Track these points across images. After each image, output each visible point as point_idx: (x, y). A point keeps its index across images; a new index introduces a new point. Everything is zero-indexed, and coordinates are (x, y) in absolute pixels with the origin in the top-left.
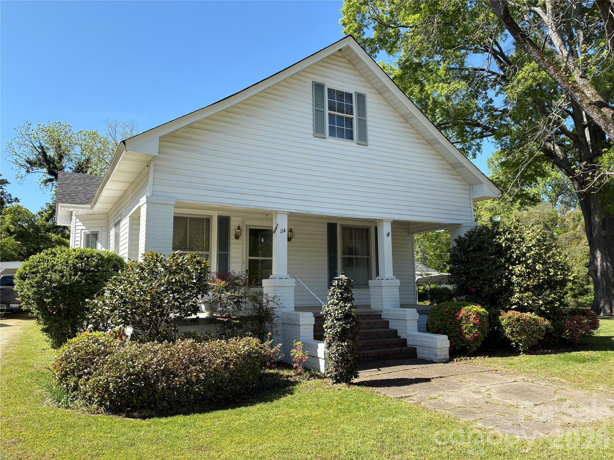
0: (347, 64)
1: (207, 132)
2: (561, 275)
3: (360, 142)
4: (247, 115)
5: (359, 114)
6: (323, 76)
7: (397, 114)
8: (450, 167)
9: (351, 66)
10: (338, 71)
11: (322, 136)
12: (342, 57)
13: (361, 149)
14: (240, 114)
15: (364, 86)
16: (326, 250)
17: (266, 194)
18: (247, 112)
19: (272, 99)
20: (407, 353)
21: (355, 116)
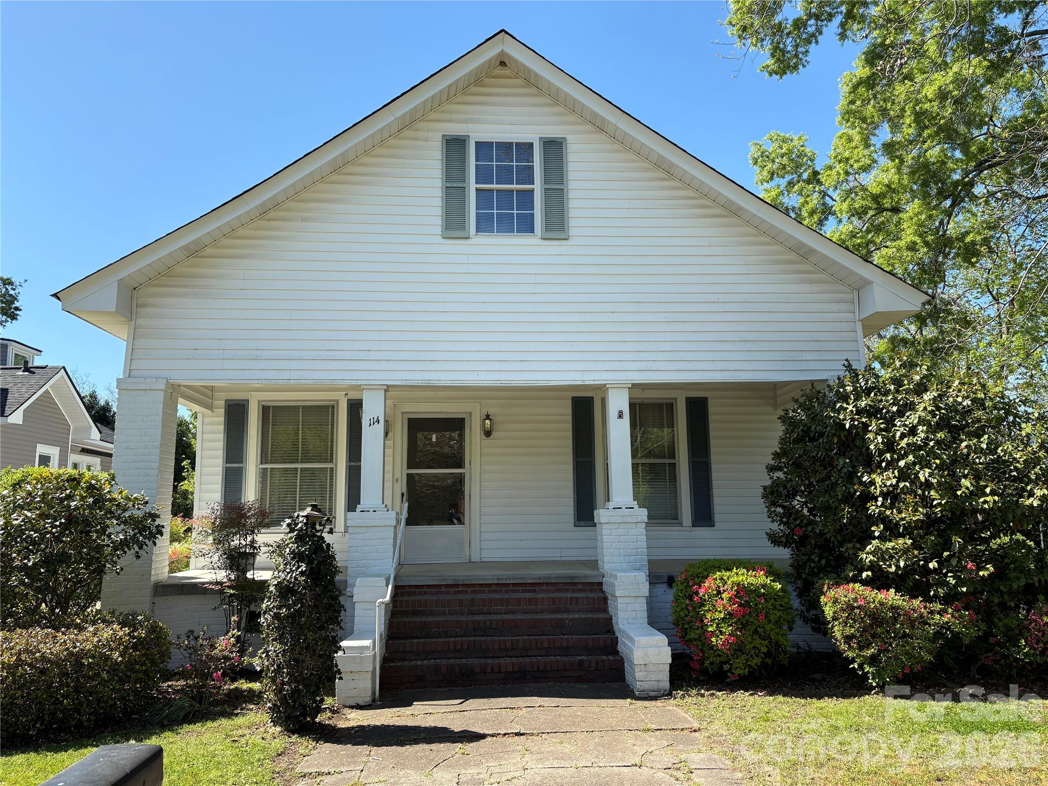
0: (524, 87)
1: (228, 260)
2: (993, 493)
3: (550, 235)
4: (303, 220)
5: (547, 180)
6: (467, 121)
7: (646, 165)
8: (793, 256)
9: (533, 90)
10: (501, 104)
11: (462, 234)
12: (510, 78)
13: (554, 247)
14: (290, 220)
15: (563, 123)
16: (570, 450)
17: (338, 355)
18: (306, 215)
19: (357, 183)
20: (596, 669)
21: (538, 187)
